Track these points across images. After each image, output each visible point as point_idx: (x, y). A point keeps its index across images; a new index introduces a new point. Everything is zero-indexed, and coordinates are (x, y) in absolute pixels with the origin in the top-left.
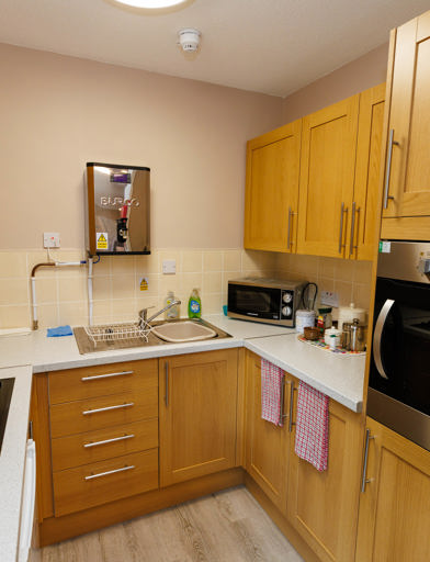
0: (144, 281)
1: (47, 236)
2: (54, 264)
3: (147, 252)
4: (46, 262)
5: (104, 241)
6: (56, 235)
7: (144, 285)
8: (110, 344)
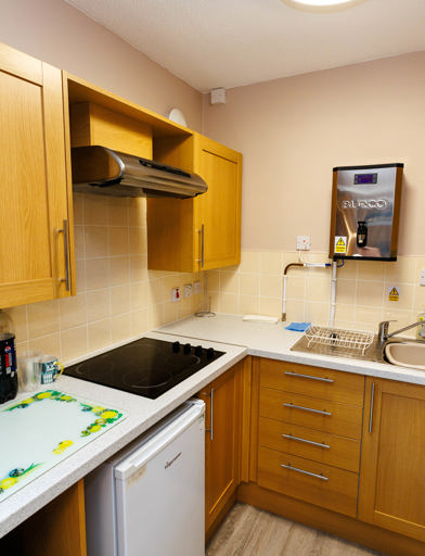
0: (394, 290)
1: (300, 238)
2: (302, 265)
3: (395, 259)
4: (297, 262)
5: (343, 245)
6: (307, 239)
7: (394, 295)
8: (334, 349)
